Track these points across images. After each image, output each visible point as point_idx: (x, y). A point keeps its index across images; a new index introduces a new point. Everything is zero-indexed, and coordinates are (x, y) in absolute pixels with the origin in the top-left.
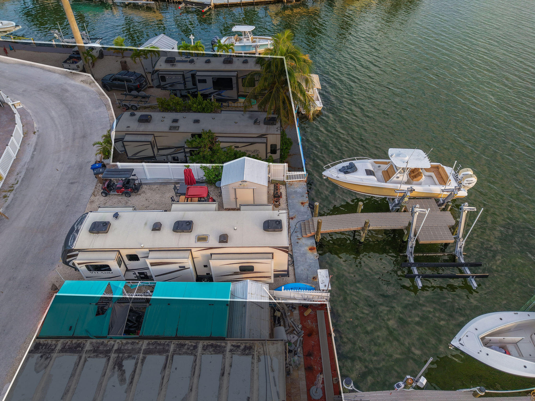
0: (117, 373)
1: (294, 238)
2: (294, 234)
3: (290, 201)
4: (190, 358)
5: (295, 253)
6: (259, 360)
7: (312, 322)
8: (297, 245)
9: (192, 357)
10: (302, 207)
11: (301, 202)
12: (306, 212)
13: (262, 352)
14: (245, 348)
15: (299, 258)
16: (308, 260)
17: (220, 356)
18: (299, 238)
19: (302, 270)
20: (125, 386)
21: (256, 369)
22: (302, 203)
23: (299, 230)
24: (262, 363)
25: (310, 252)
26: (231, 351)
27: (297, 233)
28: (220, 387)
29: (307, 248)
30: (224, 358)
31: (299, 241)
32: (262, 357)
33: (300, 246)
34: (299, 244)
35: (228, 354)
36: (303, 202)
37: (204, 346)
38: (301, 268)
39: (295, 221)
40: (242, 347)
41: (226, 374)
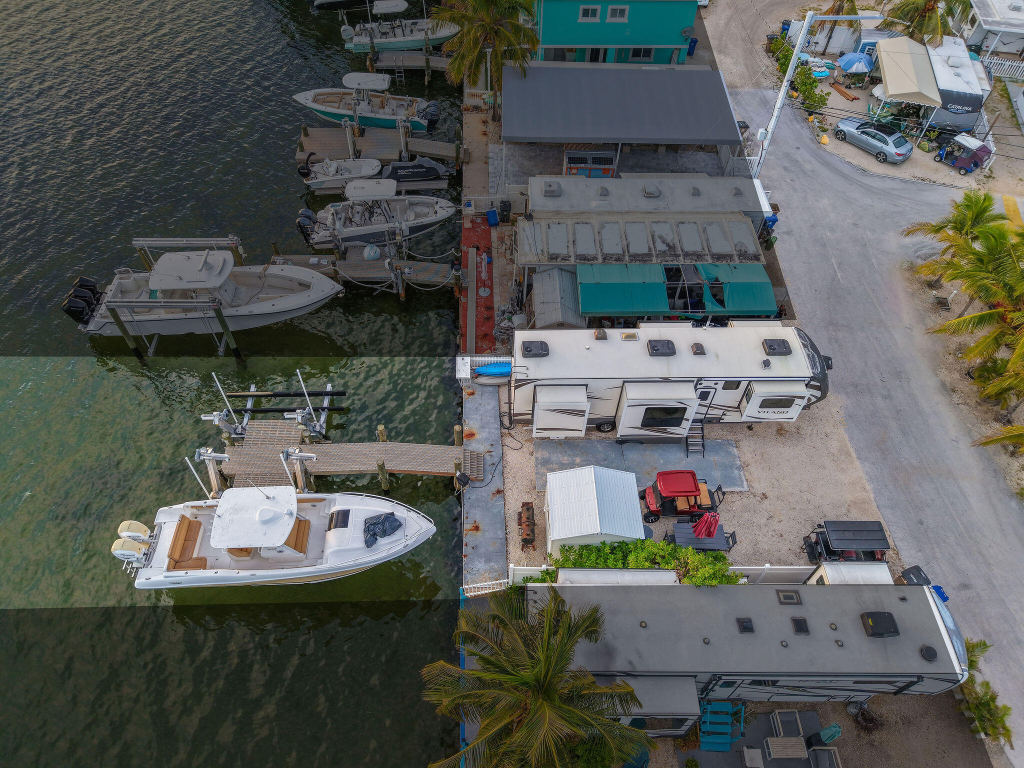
0: (669, 240)
1: (496, 453)
2: (496, 460)
3: (501, 534)
4: (607, 250)
5: (497, 429)
6: (542, 251)
7: (482, 347)
8: (493, 441)
9: (605, 252)
10: (478, 520)
11: (479, 533)
12: (472, 506)
13: (540, 256)
14: (556, 258)
15: (492, 420)
16: (479, 418)
17: (579, 253)
18: (489, 454)
19: (489, 404)
20: (656, 234)
21: (545, 245)
22: (477, 528)
23: (488, 468)
24: (539, 248)
25: (474, 431)
26: (570, 257)
27: (490, 462)
28: (574, 234)
29: (477, 436)
30: (575, 252)
31: (488, 448)
32: (539, 252)
33: (488, 439)
34: (490, 443)
35: (572, 254)
36: (475, 532)
37: (597, 259)
38: (489, 407)
39: (493, 488)
40: (559, 259)
41: (571, 242)
